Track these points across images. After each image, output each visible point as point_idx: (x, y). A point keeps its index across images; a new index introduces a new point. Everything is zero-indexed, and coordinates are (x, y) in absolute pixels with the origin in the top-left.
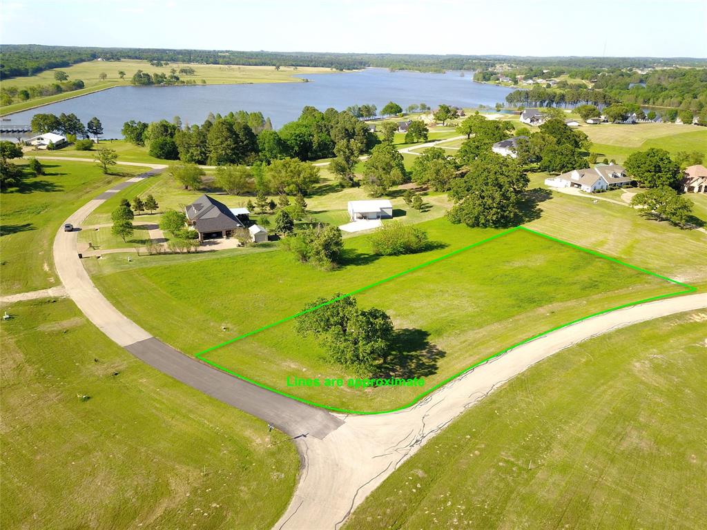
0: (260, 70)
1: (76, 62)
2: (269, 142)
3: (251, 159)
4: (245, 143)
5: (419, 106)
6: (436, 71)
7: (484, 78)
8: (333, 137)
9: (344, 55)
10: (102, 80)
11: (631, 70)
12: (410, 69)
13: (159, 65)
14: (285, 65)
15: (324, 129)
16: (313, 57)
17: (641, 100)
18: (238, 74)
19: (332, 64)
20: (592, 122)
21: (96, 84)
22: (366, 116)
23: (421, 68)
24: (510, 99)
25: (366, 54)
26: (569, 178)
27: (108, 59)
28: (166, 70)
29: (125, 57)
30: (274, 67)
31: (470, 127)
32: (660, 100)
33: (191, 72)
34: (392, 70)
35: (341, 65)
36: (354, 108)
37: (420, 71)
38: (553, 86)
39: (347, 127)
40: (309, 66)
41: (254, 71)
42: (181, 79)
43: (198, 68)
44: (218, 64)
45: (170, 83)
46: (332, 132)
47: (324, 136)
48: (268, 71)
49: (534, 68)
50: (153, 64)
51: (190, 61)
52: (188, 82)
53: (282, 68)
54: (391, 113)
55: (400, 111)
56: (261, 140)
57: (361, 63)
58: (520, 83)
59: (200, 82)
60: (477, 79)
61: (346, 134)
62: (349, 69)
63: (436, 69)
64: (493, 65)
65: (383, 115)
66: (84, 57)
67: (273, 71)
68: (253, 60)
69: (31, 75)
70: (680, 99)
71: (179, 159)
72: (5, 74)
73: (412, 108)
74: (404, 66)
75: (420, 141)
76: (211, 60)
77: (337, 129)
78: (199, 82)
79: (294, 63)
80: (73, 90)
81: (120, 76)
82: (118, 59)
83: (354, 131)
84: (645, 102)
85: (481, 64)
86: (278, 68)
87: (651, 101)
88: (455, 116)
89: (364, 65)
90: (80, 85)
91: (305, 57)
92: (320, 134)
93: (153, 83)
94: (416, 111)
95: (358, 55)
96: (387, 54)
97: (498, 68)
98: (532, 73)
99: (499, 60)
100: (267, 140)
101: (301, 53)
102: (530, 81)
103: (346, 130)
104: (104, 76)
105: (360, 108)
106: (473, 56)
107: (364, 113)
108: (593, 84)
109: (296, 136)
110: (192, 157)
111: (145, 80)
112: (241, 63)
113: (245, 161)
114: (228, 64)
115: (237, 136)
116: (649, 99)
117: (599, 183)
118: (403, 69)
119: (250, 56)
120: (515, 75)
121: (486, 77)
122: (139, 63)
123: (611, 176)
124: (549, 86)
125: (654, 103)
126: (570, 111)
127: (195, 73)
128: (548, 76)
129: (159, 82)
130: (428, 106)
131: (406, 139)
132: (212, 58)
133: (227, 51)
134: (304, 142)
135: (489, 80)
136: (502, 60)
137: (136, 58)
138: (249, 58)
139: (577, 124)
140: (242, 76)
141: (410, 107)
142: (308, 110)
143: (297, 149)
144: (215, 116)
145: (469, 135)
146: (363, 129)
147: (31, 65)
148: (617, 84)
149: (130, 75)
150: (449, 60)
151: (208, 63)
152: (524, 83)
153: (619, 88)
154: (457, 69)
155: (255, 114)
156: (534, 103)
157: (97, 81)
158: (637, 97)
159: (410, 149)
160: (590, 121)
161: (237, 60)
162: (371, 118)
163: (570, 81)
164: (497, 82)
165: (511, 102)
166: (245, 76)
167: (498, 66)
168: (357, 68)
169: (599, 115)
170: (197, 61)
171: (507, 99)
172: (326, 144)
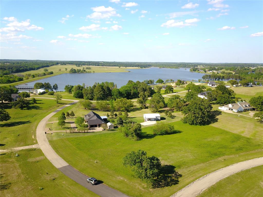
1: (51, 65)
3: (109, 99)
4: (107, 93)
5: (170, 80)
7: (194, 70)
8: (138, 91)
9: (143, 63)
11: (249, 68)
12: (166, 67)
13: (79, 66)
14: (122, 66)
15: (135, 88)
18: (106, 69)
19: (139, 66)
20: (235, 86)
21: (57, 73)
22: (151, 84)
24: (204, 78)
25: (151, 62)
26: (228, 107)
27: (62, 65)
28: (81, 68)
29: (68, 64)
30: (119, 67)
31: (189, 88)
32: (261, 78)
33: (90, 68)
34: (160, 68)
35: (142, 66)
36: (146, 81)
37: (170, 68)
38: (220, 73)
40: (130, 66)
41: (111, 68)
42: (86, 71)
43: (92, 67)
44: (99, 66)
45: (82, 72)
46: (138, 89)
47: (135, 90)
48: (116, 68)
49: (212, 67)
50: (77, 66)
51: (89, 65)
52: (88, 72)
54: (160, 82)
55: (163, 82)
56: (113, 92)
58: (207, 72)
60: (191, 71)
61: (143, 90)
62: (144, 68)
63: (176, 67)
64: (197, 66)
65: (157, 83)
68: (111, 65)
69: (36, 70)
71: (83, 98)
72: (28, 70)
73: (167, 81)
75: (170, 92)
77: (140, 88)
78: (92, 72)
80: (49, 75)
81: (65, 70)
82: (66, 65)
83: (146, 89)
84: (255, 79)
85: (192, 66)
86: (120, 67)
87: (257, 78)
88: (183, 83)
89: (150, 66)
90: (52, 73)
92: (134, 90)
93: (76, 72)
94: (169, 82)
95: (148, 63)
96: (158, 62)
97: (199, 67)
98: (211, 69)
100: (115, 92)
102: (211, 71)
103: (143, 88)
104: (60, 70)
105: (148, 81)
106: (190, 63)
107: (150, 83)
108: (235, 73)
109: (125, 91)
110: (88, 97)
111: (74, 71)
113: (107, 99)
114: (103, 66)
115: (105, 90)
117: (240, 109)
118: (164, 67)
120: (205, 69)
121: (195, 70)
122: (72, 65)
123: (244, 106)
124: (218, 73)
125: (259, 79)
126: (227, 82)
127: (91, 69)
128: (217, 70)
129: (79, 72)
130: (173, 80)
131: (165, 92)
132: (97, 64)
133: (102, 62)
134: (128, 93)
136: (200, 64)
137: (72, 64)
139: (230, 87)
142: (130, 81)
143: (126, 95)
144: (97, 83)
145: (189, 91)
146: (149, 88)
147: (36, 66)
148: (244, 72)
149: (69, 70)
150: (181, 64)
151: (95, 66)
152: (209, 72)
153: (245, 74)
154: (184, 67)
155: (111, 83)
156: (213, 79)
157: (58, 71)
158: (252, 77)
159: (167, 95)
160: (234, 86)
161: (106, 64)
162: (152, 84)
163: (226, 71)
164: (199, 72)
165: (204, 79)
166: (108, 70)
167: (199, 66)
168: (147, 67)
169: (238, 84)
170: (92, 65)
171: (203, 78)
172: (136, 93)
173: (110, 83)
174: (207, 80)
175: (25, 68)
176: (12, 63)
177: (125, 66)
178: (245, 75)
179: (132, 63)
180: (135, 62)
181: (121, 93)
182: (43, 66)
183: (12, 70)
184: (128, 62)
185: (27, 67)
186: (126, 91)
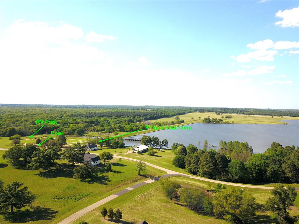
0: (263, 117)
1: (188, 113)
2: (236, 168)
3: (222, 177)
4: (220, 166)
8: (283, 169)
13: (219, 114)
14: (277, 116)
15: (278, 163)
16: (294, 112)
21: (189, 121)
27: (200, 112)
28: (219, 117)
29: (207, 111)
30: (271, 116)
33: (230, 118)
39: (295, 164)
40: (290, 116)
41: (260, 118)
42: (223, 121)
43: (234, 116)
44: (245, 114)
45: (218, 122)
46: (284, 165)
47: (276, 167)
48: (267, 118)
50: (216, 114)
51: (232, 113)
52: (226, 122)
53: (275, 117)
56: (231, 166)
61: (293, 168)
66: (192, 111)
67: (270, 118)
68: (262, 113)
69: (170, 117)
71: (185, 168)
72: (162, 117)
76: (242, 113)
77: (287, 164)
78: (231, 122)
79: (282, 115)
80: (179, 124)
82: (204, 112)
86: (273, 117)
90: (182, 122)
92: (274, 166)
93: (211, 122)
100: (235, 166)
101: (289, 110)
103: (295, 165)
104: (193, 119)
109: (256, 166)
110: (190, 169)
111: (208, 121)
112: (255, 114)
113: (219, 177)
114: (249, 114)
115: (216, 162)
119: (261, 111)
122: (211, 113)
127: (232, 118)
129: (214, 122)
132: (243, 112)
133: (251, 109)
134: (261, 171)
137: (211, 111)
138: (260, 112)
140: (253, 120)
142: (274, 144)
143: (254, 174)
147: (172, 113)
149: (203, 118)
155: (243, 143)
157: (189, 120)
161: (253, 113)
170: (235, 113)
172: (277, 173)
173: (241, 143)
175: (160, 115)
176: (153, 110)
179: (294, 110)
181: (247, 169)
182: (179, 113)
183: (146, 117)
185: (162, 114)
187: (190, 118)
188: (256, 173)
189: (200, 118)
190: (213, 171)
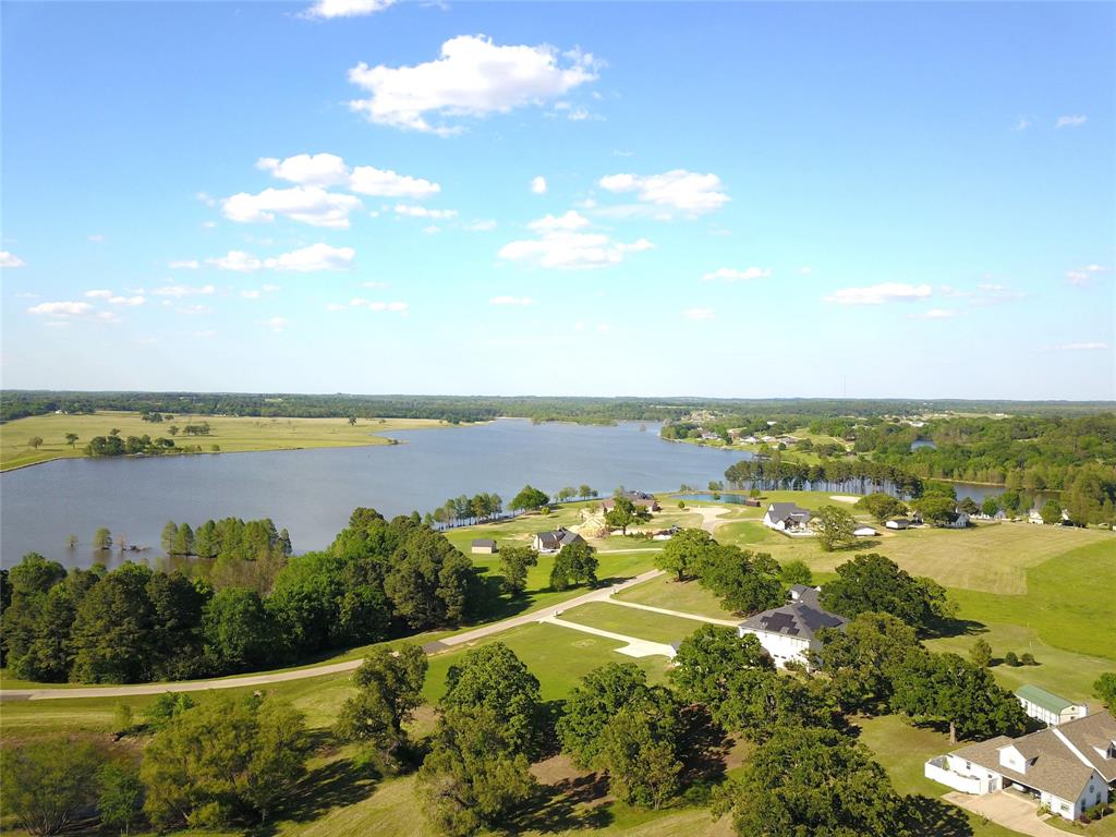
0: (324, 425)
2: (230, 620)
3: (180, 665)
4: (169, 624)
5: (578, 489)
6: (602, 423)
7: (678, 433)
8: (389, 593)
9: (465, 398)
10: (33, 448)
11: (897, 420)
12: (563, 420)
13: (157, 419)
14: (368, 416)
15: (371, 575)
16: (415, 403)
17: (938, 470)
18: (286, 433)
19: (443, 413)
20: (895, 525)
22: (482, 515)
23: (578, 418)
24: (732, 475)
25: (499, 397)
27: (73, 412)
28: (156, 431)
30: (348, 420)
31: (683, 557)
32: (970, 472)
33: (203, 430)
34: (536, 422)
35: (457, 414)
36: (459, 501)
37: (578, 422)
38: (790, 447)
39: (422, 570)
40: (405, 417)
41: (310, 426)
42: (177, 444)
43: (221, 424)
44: (259, 416)
45: (155, 452)
46: (389, 581)
47: (366, 592)
48: (336, 425)
49: (753, 418)
50: (146, 419)
51: (212, 412)
52: (187, 449)
53: (359, 421)
54: (528, 506)
55: (546, 500)
56: (211, 615)
57: (489, 412)
58: (735, 442)
59: (210, 448)
60: (666, 435)
61: (415, 583)
62: (468, 421)
63: (602, 419)
64: (687, 413)
65: (515, 509)
66: (30, 409)
67: (343, 426)
68: (317, 410)
70: (1000, 469)
73: (565, 494)
74: (554, 415)
75: (580, 582)
76: (247, 410)
78: (208, 449)
79: (382, 413)
81: (67, 441)
82: (91, 412)
83: (437, 577)
84: (946, 474)
85: (669, 412)
86: (353, 421)
87: (956, 473)
88: (644, 516)
89: (494, 415)
91: (402, 403)
92: (360, 589)
93: (123, 452)
94: (574, 499)
95: (486, 398)
96: (528, 397)
97: (696, 418)
98: (752, 428)
99: (694, 405)
100: (226, 615)
102: (751, 440)
103: (420, 575)
104: (38, 442)
105: (470, 501)
106: (655, 399)
107: (479, 510)
108: (853, 444)
109: (301, 600)
111: (112, 447)
112: (296, 414)
113: (164, 669)
114: (275, 416)
115: (151, 608)
116: (952, 471)
117: (1092, 789)
118: (553, 420)
120: (725, 429)
121: (682, 432)
122: (124, 416)
123: (1103, 753)
124: (782, 447)
125: (961, 476)
126: (854, 500)
127: (211, 433)
128: (777, 431)
129: (135, 450)
130: (592, 489)
131: (552, 580)
132: (250, 406)
133: (280, 396)
134: (320, 612)
135: (685, 437)
136: (698, 404)
137: (124, 409)
138: (312, 406)
139: (872, 532)
140: (289, 436)
141: (561, 493)
142: (361, 515)
144: (179, 527)
145: (680, 572)
146: (457, 571)
148: (892, 445)
149: (86, 439)
150: (621, 405)
151: (241, 415)
152: (742, 442)
153: (897, 452)
154: (634, 418)
156: (772, 482)
157: (22, 449)
158: (931, 467)
159: (561, 607)
160: (891, 524)
162: (492, 516)
163: (816, 440)
164: (699, 439)
165: (734, 480)
166: (296, 436)
167: (694, 415)
168: (481, 420)
169: (904, 513)
170: (224, 412)
171: (727, 475)
172: (371, 611)
173: (249, 524)
174: (748, 484)
177: (379, 416)
178: (902, 459)
179: (416, 398)
180: (428, 398)
181: (271, 616)
184: (400, 397)
186: (305, 605)
187: (26, 442)
188: (305, 624)
189: (72, 438)
190: (140, 650)
